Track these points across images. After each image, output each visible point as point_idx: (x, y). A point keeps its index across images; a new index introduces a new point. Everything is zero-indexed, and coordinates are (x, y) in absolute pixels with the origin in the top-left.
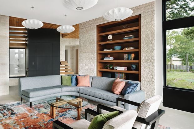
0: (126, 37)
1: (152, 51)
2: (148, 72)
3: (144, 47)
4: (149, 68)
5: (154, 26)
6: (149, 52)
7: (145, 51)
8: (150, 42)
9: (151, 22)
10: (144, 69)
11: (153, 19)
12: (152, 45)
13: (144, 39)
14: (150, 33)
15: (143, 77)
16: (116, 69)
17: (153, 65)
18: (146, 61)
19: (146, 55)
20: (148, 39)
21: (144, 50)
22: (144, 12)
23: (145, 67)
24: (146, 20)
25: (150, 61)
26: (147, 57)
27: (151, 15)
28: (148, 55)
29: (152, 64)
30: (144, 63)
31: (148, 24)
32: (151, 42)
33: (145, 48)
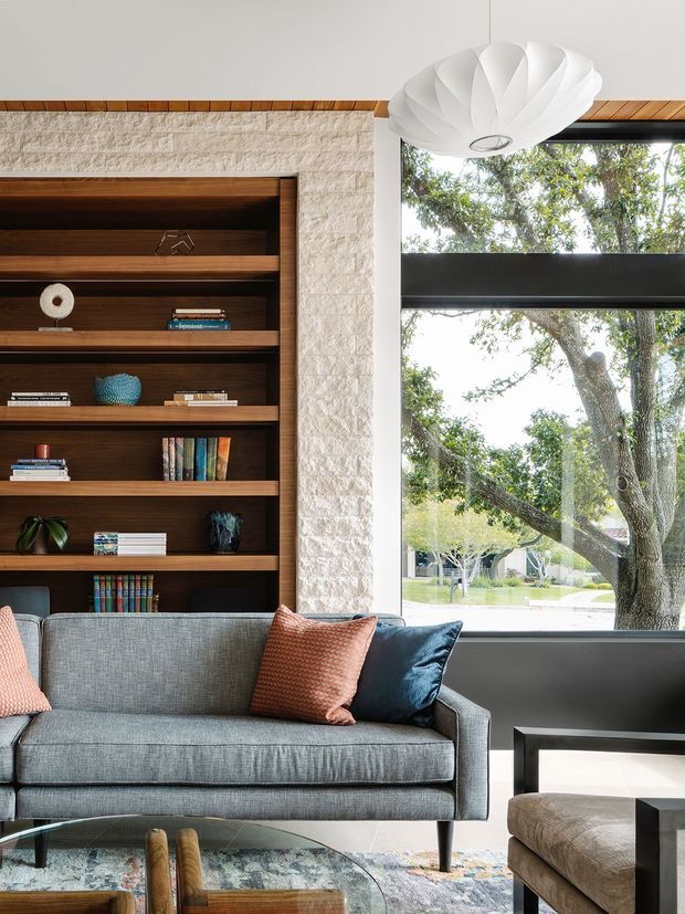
0: (186, 319)
1: (361, 426)
2: (336, 552)
3: (319, 392)
4: (346, 528)
5: (369, 272)
6: (345, 426)
7: (321, 420)
8: (351, 369)
9: (355, 238)
10: (318, 539)
11: (366, 228)
12: (361, 386)
13: (319, 346)
14: (350, 310)
15: (313, 591)
16: (109, 547)
17: (363, 510)
18: (327, 488)
19: (330, 448)
20: (340, 344)
21: (320, 412)
22: (315, 163)
23: (321, 527)
24: (327, 223)
25: (352, 485)
26: (330, 464)
27: (358, 200)
28: (340, 448)
29: (360, 502)
30: (319, 501)
31: (340, 250)
32: (358, 369)
33: (322, 404)
